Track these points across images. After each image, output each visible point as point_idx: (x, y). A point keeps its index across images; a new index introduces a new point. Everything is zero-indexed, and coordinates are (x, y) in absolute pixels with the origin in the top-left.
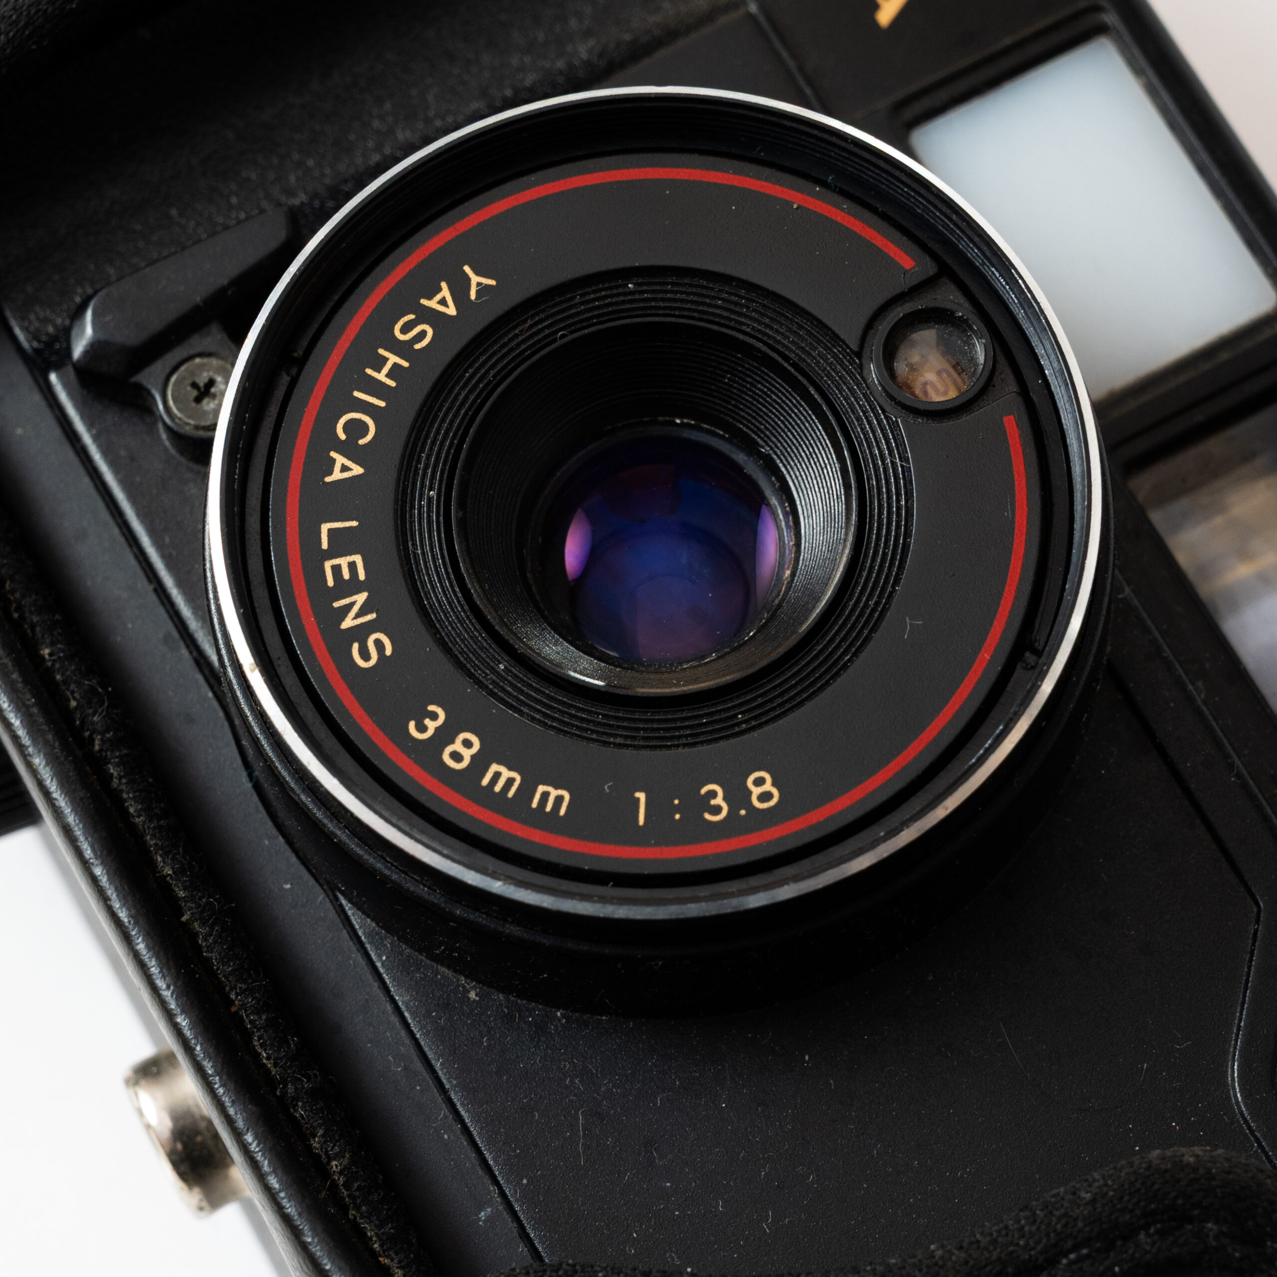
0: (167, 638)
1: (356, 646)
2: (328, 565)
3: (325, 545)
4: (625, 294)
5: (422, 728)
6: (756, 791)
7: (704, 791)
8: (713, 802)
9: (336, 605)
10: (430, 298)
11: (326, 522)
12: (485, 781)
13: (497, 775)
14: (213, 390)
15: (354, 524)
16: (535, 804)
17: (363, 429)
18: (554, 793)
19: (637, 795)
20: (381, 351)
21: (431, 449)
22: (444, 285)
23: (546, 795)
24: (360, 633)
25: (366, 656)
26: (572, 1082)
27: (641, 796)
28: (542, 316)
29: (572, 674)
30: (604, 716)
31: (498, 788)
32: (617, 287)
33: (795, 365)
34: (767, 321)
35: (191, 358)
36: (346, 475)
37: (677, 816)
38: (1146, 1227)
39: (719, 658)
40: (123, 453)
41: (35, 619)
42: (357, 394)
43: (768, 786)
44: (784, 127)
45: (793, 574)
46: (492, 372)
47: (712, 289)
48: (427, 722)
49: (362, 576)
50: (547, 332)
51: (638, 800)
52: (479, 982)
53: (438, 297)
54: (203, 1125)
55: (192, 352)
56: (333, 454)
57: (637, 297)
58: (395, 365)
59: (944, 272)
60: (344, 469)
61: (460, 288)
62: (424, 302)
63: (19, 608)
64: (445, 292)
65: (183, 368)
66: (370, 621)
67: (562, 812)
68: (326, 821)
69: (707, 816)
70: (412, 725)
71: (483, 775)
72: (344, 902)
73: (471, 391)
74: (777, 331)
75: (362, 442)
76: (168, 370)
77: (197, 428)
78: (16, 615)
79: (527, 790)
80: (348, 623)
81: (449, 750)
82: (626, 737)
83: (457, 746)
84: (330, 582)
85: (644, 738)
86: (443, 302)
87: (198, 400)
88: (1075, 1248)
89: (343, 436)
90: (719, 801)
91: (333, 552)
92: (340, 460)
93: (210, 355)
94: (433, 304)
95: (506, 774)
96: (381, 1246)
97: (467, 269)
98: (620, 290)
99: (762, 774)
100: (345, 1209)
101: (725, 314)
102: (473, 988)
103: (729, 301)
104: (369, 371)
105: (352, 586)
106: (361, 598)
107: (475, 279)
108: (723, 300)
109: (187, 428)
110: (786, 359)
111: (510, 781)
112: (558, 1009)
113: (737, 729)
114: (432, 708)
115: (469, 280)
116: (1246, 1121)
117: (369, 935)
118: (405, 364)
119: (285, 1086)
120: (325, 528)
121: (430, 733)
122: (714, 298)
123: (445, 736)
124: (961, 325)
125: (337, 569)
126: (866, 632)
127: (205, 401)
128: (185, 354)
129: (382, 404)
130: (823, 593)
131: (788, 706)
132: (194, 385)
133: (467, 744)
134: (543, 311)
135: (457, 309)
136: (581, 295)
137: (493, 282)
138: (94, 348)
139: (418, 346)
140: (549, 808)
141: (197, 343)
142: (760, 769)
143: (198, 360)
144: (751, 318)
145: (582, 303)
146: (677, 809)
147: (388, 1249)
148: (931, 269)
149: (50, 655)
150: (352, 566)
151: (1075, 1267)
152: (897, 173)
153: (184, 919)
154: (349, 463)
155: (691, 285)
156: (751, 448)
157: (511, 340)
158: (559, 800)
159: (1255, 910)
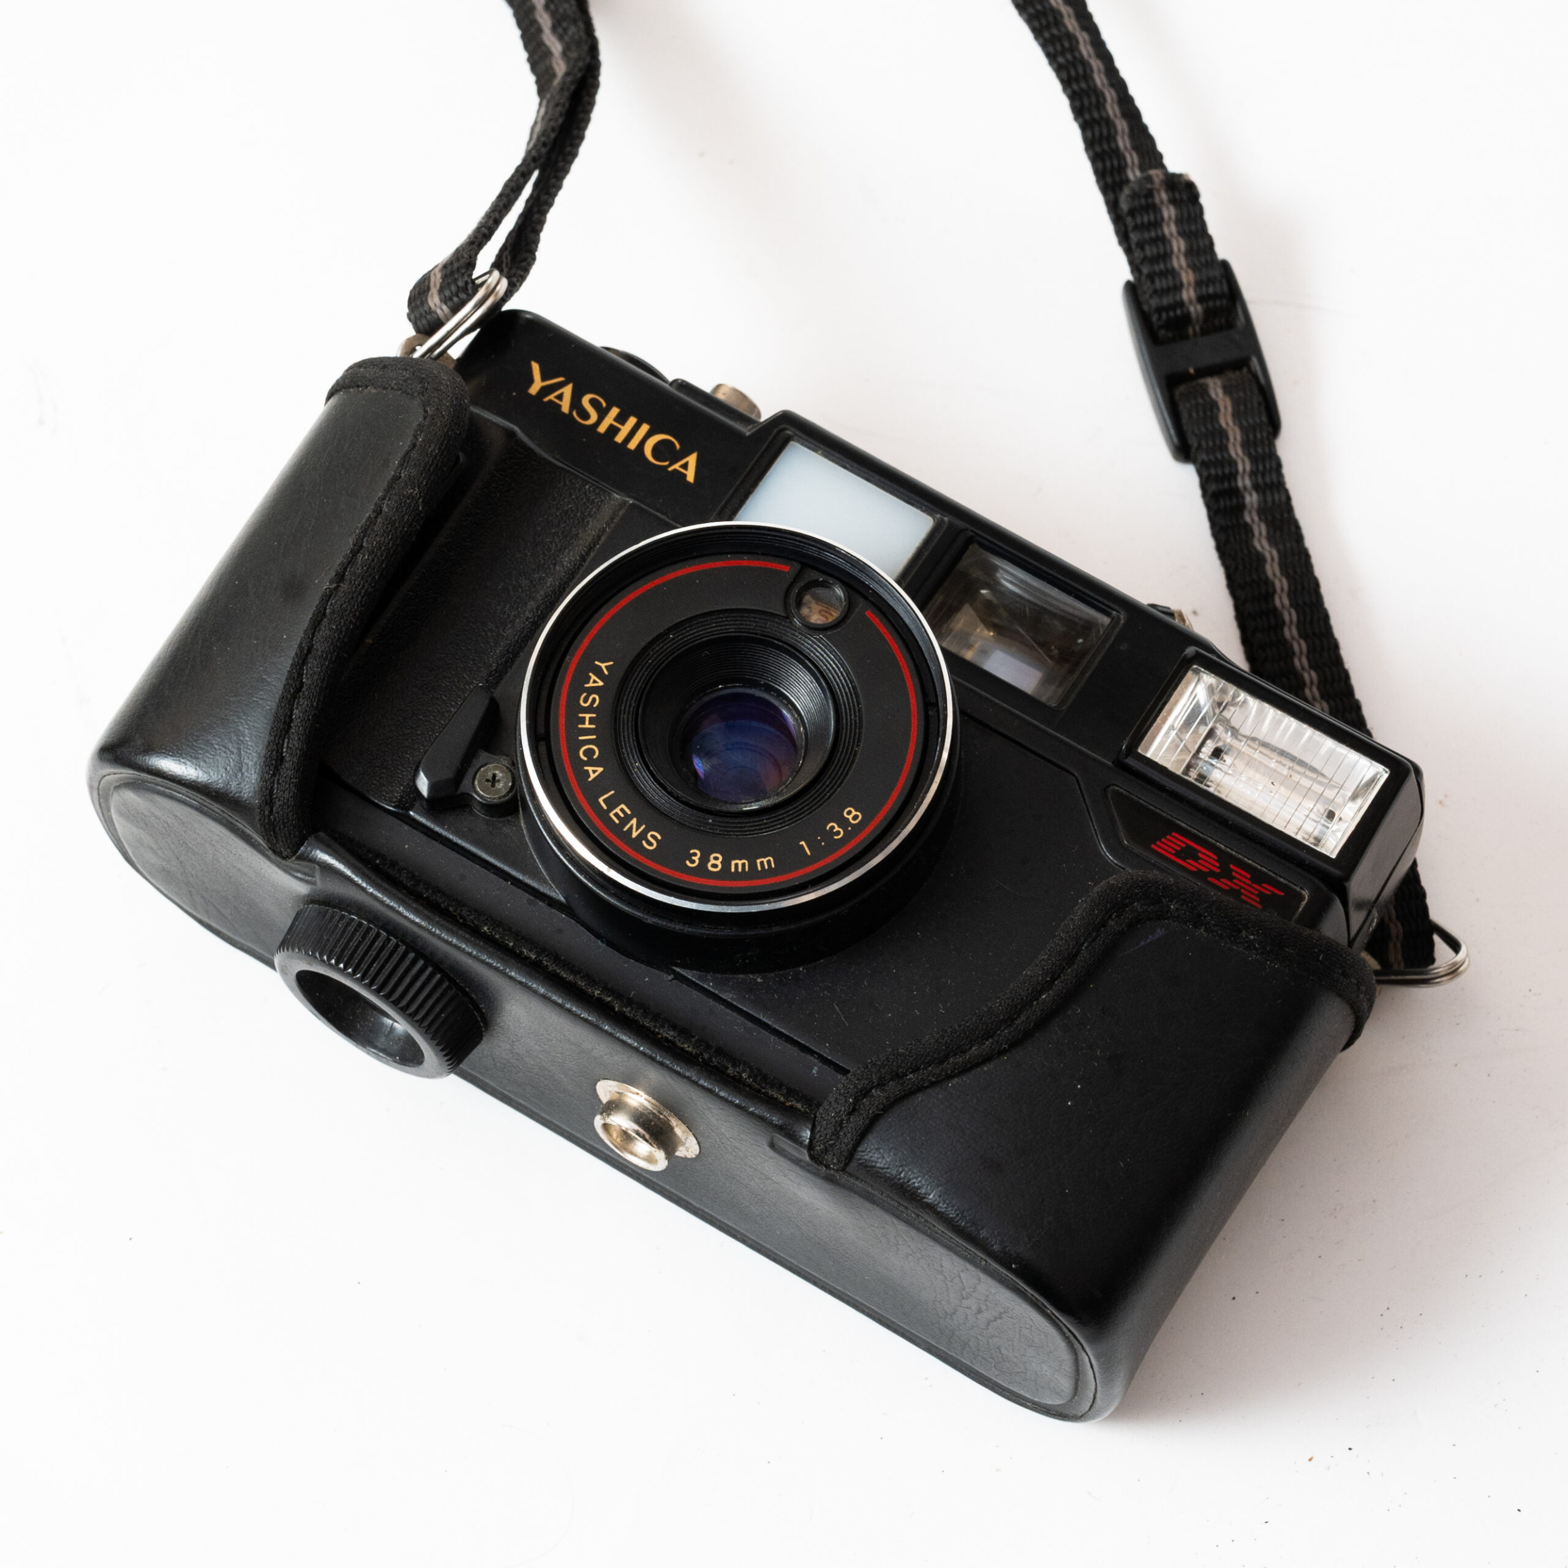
0: (530, 902)
1: (644, 842)
2: (611, 815)
3: (605, 807)
4: (671, 641)
5: (693, 862)
6: (850, 817)
7: (828, 828)
8: (835, 831)
9: (625, 829)
10: (588, 683)
11: (600, 797)
12: (733, 870)
13: (736, 865)
14: (497, 778)
15: (613, 792)
16: (759, 869)
17: (592, 751)
18: (765, 860)
19: (801, 843)
20: (580, 715)
21: (626, 746)
22: (591, 674)
23: (762, 863)
24: (643, 836)
25: (651, 844)
26: (824, 994)
27: (803, 843)
28: (640, 667)
29: (744, 809)
30: (766, 819)
31: (740, 870)
32: (666, 640)
33: (761, 635)
34: (739, 622)
35: (479, 769)
36: (597, 774)
37: (823, 844)
38: (1110, 917)
39: (793, 779)
40: (465, 830)
41: (472, 917)
42: (580, 738)
43: (854, 813)
44: (702, 536)
45: (805, 728)
46: (633, 702)
47: (707, 621)
48: (693, 858)
49: (629, 812)
50: (646, 673)
51: (802, 845)
52: (759, 973)
53: (592, 681)
54: (651, 1116)
55: (477, 767)
56: (586, 768)
57: (677, 639)
58: (590, 718)
59: (804, 566)
60: (594, 772)
61: (598, 672)
62: (586, 686)
63: (461, 917)
64: (593, 677)
65: (478, 776)
66: (644, 829)
67: (773, 866)
68: (669, 925)
69: (836, 837)
70: (688, 863)
71: (730, 868)
72: (678, 970)
73: (628, 713)
74: (746, 625)
75: (595, 757)
76: (471, 781)
77: (500, 798)
78: (461, 921)
79: (753, 865)
80: (635, 834)
81: (709, 865)
82: (781, 823)
83: (712, 861)
84: (617, 821)
85: (789, 820)
86: (595, 682)
87: (493, 786)
88: (1085, 940)
89: (585, 759)
90: (837, 829)
91: (610, 809)
92: (590, 769)
93: (485, 765)
94: (591, 684)
95: (740, 862)
96: (784, 1098)
97: (597, 663)
98: (668, 640)
99: (849, 809)
100: (759, 1091)
101: (719, 628)
102: (758, 977)
103: (718, 622)
104: (580, 726)
105: (627, 819)
106: (634, 821)
107: (603, 665)
108: (715, 623)
109: (495, 801)
110: (756, 634)
111: (744, 865)
112: (800, 967)
113: (826, 797)
114: (692, 851)
115: (600, 667)
116: (1119, 866)
117: (700, 978)
118: (594, 715)
119: (702, 1055)
120: (601, 800)
121: (697, 862)
122: (710, 624)
123: (704, 860)
124: (824, 585)
125: (616, 815)
126: (857, 731)
127: (497, 784)
128: (474, 770)
129: (594, 737)
130: (829, 725)
131: (842, 777)
132: (488, 781)
133: (716, 858)
134: (639, 665)
135: (602, 681)
136: (652, 650)
137: (611, 663)
138: (432, 788)
139: (595, 706)
140: (766, 867)
141: (477, 763)
142: (846, 808)
143: (482, 769)
144: (731, 625)
145: (654, 654)
146: (821, 841)
147: (788, 1098)
148: (798, 566)
149: (488, 929)
150: (622, 810)
151: (1090, 948)
152: (762, 532)
153: (617, 1009)
154: (595, 768)
155: (698, 623)
156: (755, 685)
157: (633, 684)
158: (769, 862)
159: (1074, 779)
